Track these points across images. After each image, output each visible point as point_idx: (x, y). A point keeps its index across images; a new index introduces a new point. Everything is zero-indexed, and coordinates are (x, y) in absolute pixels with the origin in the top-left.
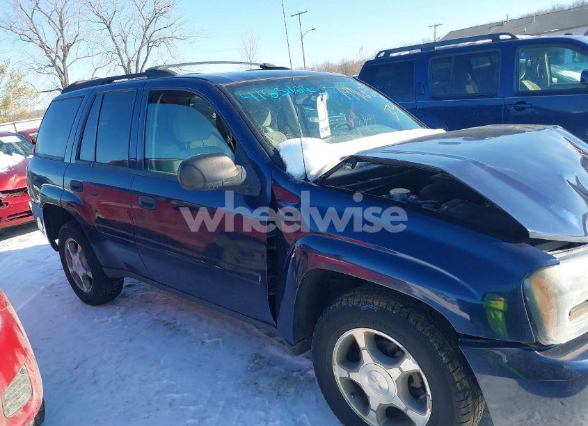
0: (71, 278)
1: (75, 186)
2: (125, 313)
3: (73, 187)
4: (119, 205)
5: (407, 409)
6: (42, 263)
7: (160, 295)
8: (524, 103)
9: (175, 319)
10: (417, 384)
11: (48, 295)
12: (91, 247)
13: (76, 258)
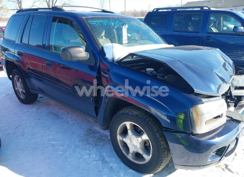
0: (16, 92)
1: (19, 54)
2: (38, 108)
3: (18, 54)
4: (39, 64)
5: (143, 154)
6: (5, 85)
7: (53, 102)
8: (210, 37)
9: (58, 112)
10: (148, 145)
11: (6, 98)
12: (25, 80)
13: (18, 84)
